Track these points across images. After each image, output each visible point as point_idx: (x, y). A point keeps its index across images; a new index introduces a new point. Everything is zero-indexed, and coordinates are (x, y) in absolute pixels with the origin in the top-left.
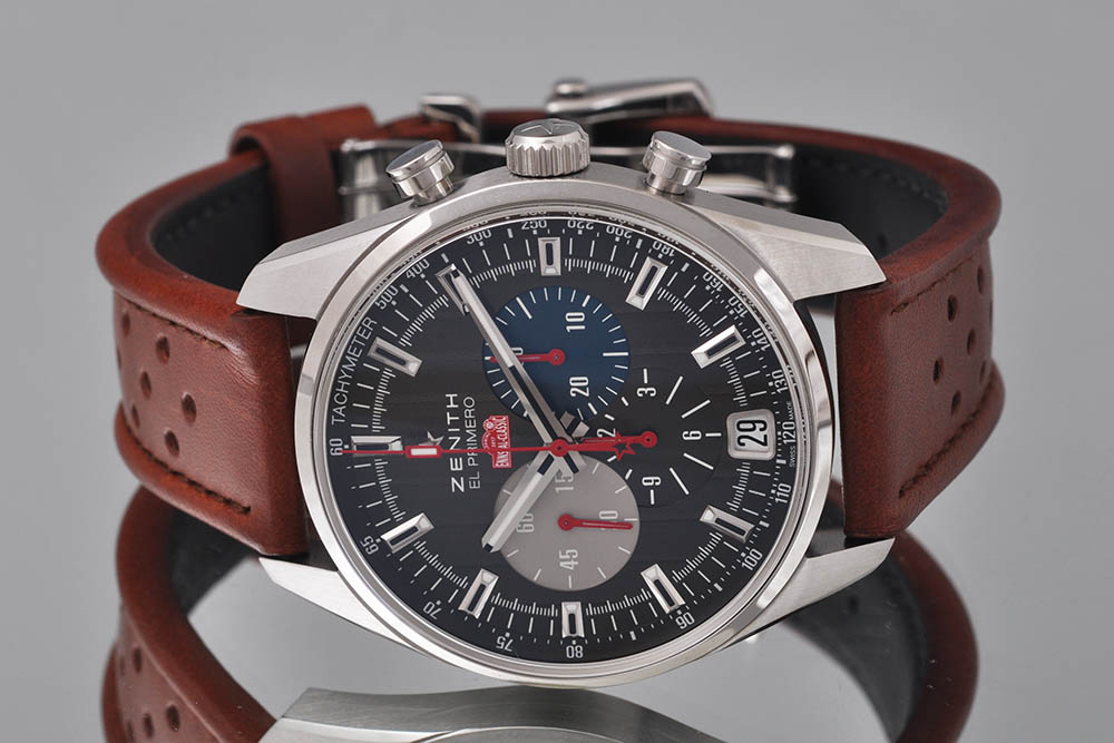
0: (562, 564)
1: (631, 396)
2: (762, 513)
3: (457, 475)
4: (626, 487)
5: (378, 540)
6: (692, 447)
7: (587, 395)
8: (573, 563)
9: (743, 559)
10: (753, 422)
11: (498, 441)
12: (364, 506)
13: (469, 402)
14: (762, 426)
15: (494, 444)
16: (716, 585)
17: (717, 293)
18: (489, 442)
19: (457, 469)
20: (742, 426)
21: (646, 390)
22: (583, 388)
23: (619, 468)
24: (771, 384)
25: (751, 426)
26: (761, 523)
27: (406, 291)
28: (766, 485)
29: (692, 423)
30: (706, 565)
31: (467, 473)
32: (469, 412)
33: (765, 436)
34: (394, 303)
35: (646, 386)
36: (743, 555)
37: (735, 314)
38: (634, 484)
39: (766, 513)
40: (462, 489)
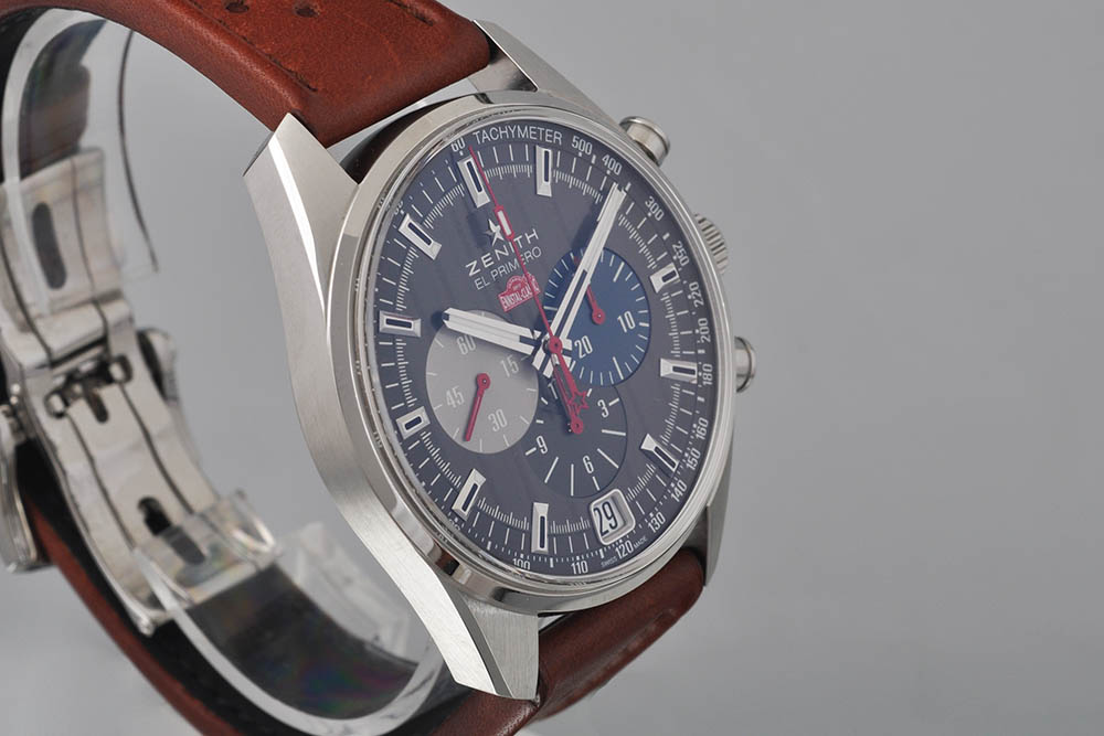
0: (448, 393)
1: (595, 397)
2: (559, 556)
3: (480, 265)
4: (528, 423)
5: (402, 212)
6: (580, 469)
7: (581, 356)
8: (453, 402)
9: (518, 557)
10: (613, 515)
11: (519, 290)
12: (422, 188)
13: (537, 252)
14: (613, 525)
15: (515, 288)
16: (490, 543)
17: (694, 435)
18: (516, 283)
19: (484, 262)
20: (606, 506)
21: (604, 408)
22: (584, 352)
23: (541, 411)
24: (651, 515)
25: (610, 515)
26: (551, 560)
27: (593, 162)
28: (580, 550)
29: (597, 460)
30: (501, 526)
31: (485, 273)
32: (529, 256)
33: (607, 531)
34: (580, 154)
35: (607, 405)
36: (522, 556)
37: (686, 459)
38: (533, 431)
39: (560, 560)
40: (471, 274)
